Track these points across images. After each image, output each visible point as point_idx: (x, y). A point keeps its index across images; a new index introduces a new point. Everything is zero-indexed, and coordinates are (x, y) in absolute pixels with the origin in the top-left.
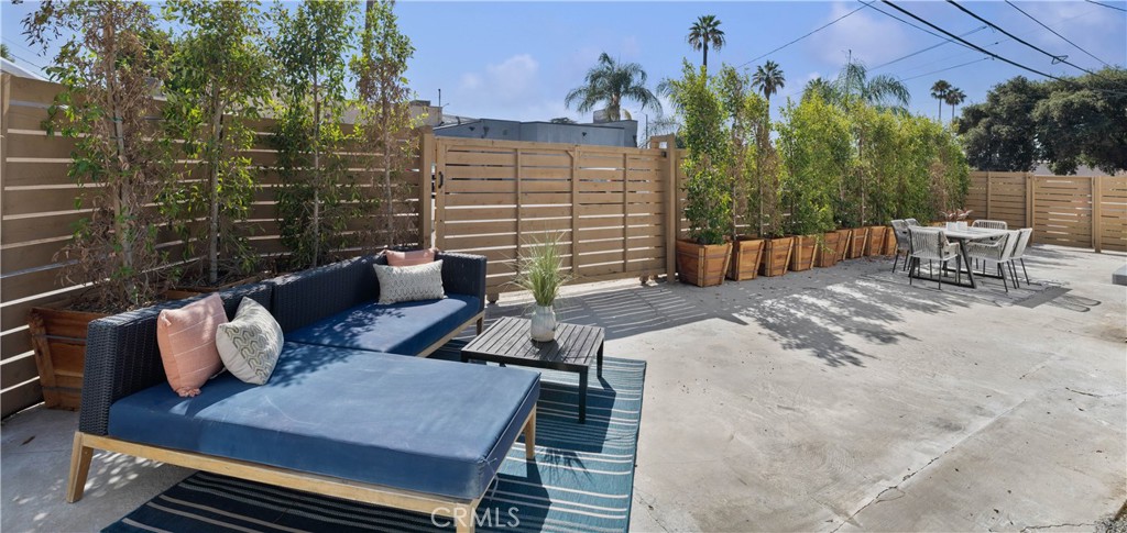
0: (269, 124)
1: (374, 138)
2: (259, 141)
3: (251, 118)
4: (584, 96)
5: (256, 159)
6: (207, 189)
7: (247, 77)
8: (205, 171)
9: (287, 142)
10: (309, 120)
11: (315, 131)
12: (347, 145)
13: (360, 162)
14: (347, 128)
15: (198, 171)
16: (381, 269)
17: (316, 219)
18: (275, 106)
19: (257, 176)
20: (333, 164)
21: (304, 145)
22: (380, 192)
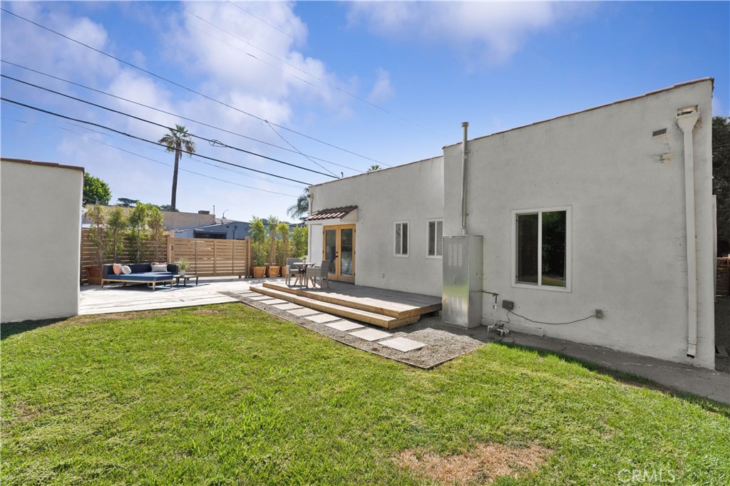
0: (126, 235)
1: (153, 238)
2: (125, 239)
3: (123, 234)
4: (295, 210)
5: (124, 243)
6: (114, 249)
7: (123, 226)
8: (113, 245)
9: (131, 239)
10: (136, 234)
11: (138, 237)
12: (146, 240)
13: (149, 244)
14: (146, 236)
15: (112, 245)
16: (152, 266)
17: (138, 257)
18: (128, 231)
19: (125, 247)
20: (142, 244)
21: (135, 239)
22: (155, 251)
